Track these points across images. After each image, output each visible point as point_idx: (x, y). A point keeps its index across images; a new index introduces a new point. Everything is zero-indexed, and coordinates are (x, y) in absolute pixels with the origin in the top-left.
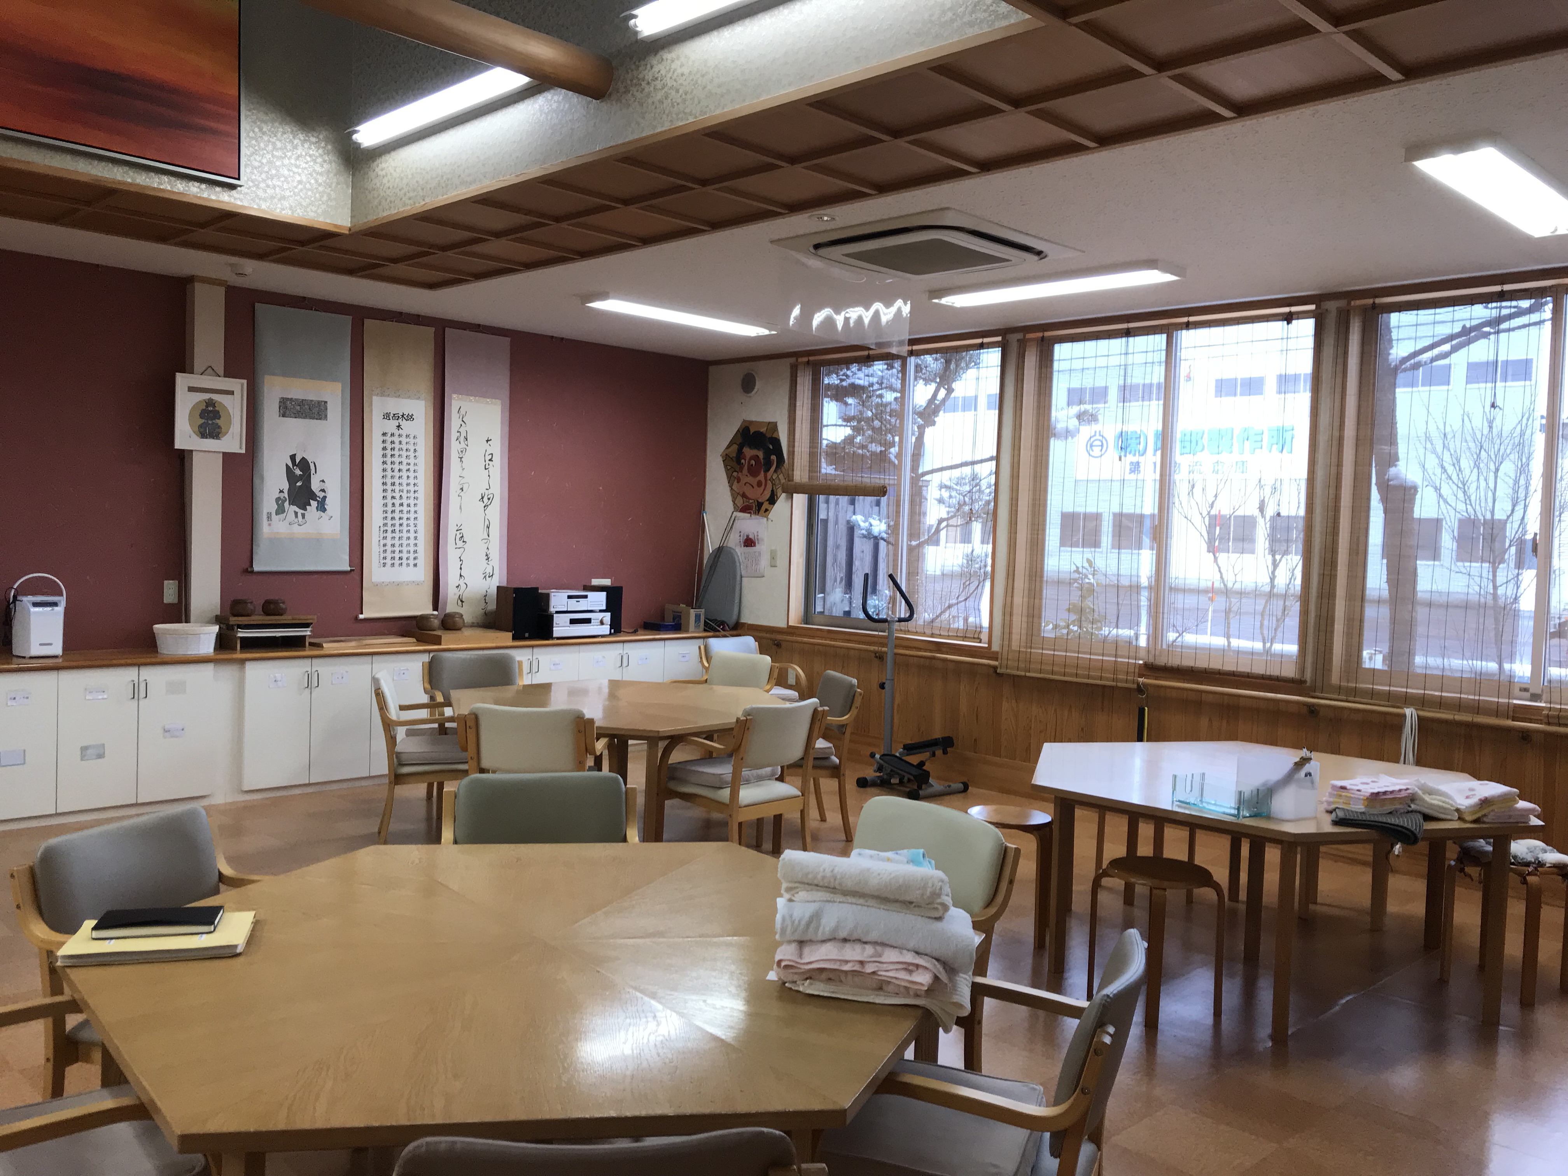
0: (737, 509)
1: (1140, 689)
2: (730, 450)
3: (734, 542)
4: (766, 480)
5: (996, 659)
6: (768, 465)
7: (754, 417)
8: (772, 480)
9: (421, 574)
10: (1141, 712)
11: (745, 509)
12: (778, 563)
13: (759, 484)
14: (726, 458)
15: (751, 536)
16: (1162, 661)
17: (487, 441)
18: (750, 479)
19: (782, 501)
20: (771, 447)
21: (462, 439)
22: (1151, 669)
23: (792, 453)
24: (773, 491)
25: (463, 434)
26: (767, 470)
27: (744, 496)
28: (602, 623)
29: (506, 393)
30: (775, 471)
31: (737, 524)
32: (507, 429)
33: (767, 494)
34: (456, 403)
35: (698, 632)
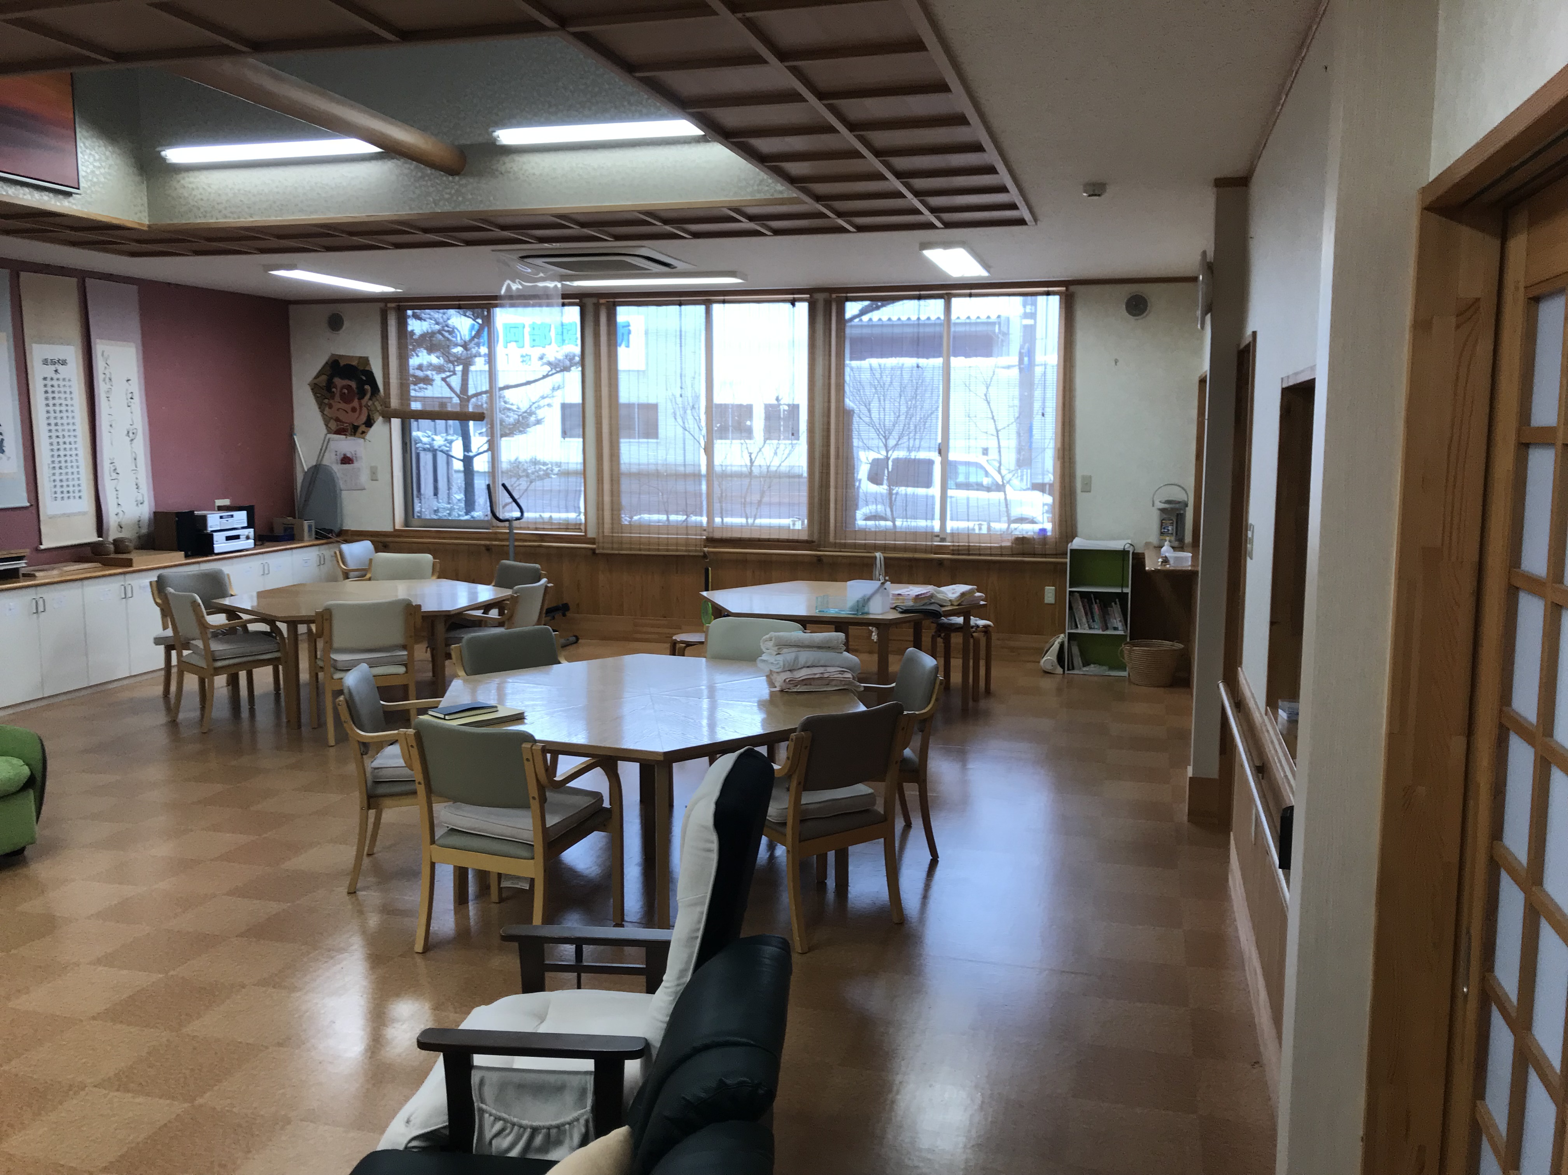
0: (330, 431)
1: (705, 556)
2: (318, 380)
3: (330, 460)
4: (361, 407)
5: (594, 543)
6: (362, 394)
7: (342, 352)
8: (367, 406)
9: (87, 505)
10: (707, 571)
11: (338, 432)
12: (379, 476)
13: (354, 410)
14: (315, 388)
15: (349, 455)
16: (717, 535)
17: (128, 380)
18: (343, 406)
19: (379, 425)
20: (364, 378)
21: (107, 380)
22: (711, 541)
23: (387, 384)
24: (369, 416)
25: (108, 376)
26: (361, 398)
27: (337, 420)
28: (248, 538)
29: (138, 336)
30: (370, 399)
31: (333, 445)
32: (142, 369)
33: (364, 418)
34: (100, 347)
35: (312, 541)
